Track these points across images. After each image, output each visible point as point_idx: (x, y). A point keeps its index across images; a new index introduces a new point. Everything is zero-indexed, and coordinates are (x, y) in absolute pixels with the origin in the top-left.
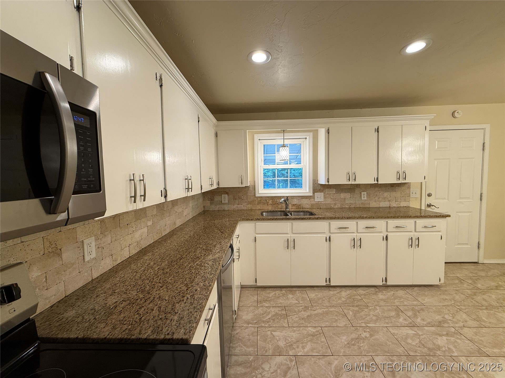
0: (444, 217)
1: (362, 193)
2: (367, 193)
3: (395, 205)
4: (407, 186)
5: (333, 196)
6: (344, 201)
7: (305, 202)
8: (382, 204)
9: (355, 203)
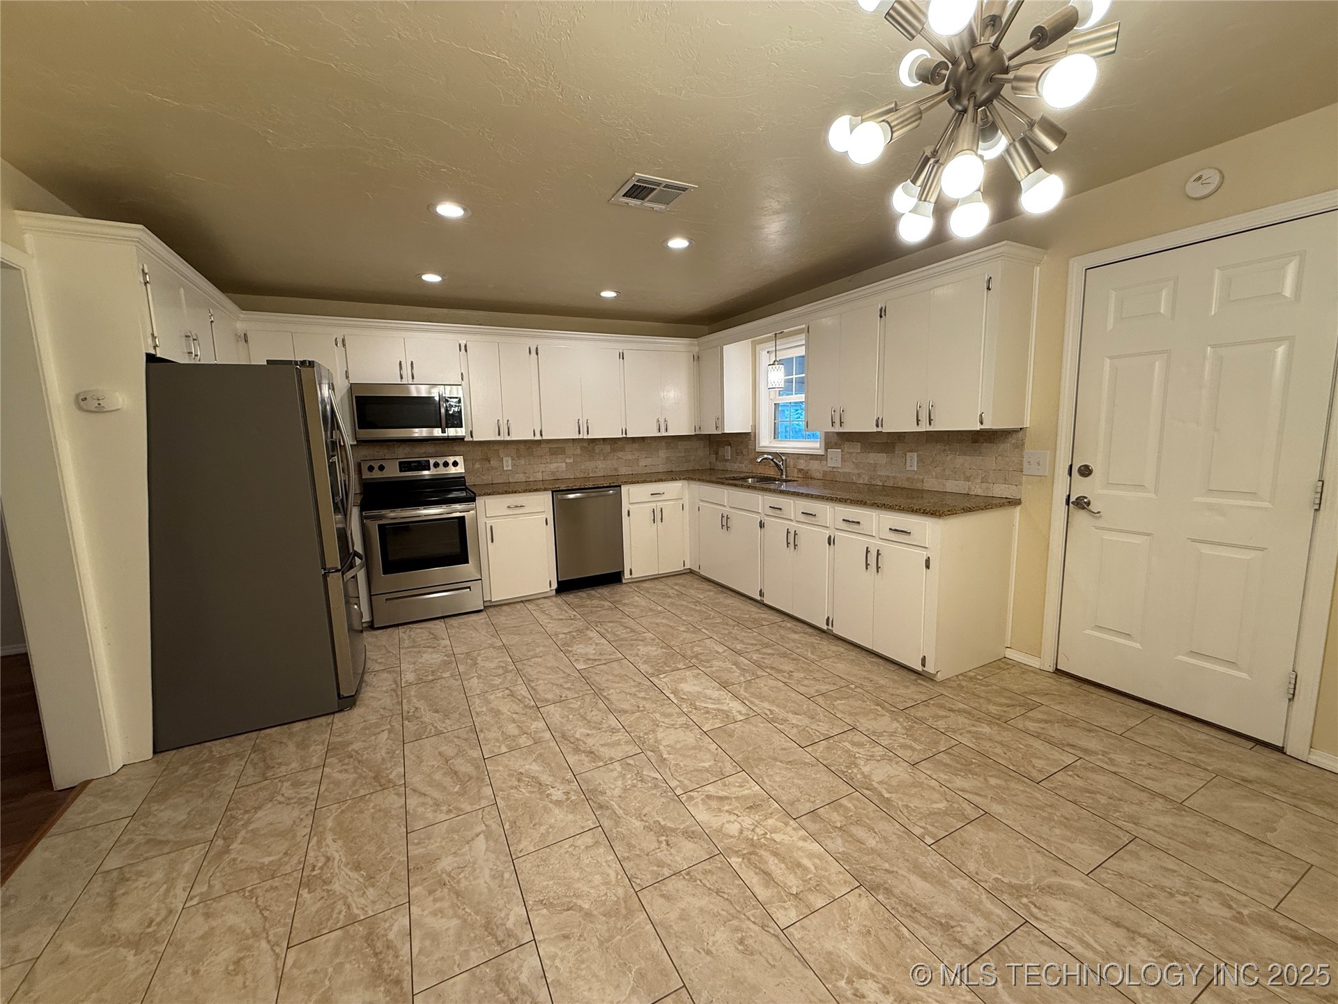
0: (927, 513)
1: (908, 454)
2: (918, 456)
3: (979, 492)
4: (1012, 440)
5: (856, 459)
6: (875, 471)
7: (815, 466)
8: (951, 486)
9: (895, 478)
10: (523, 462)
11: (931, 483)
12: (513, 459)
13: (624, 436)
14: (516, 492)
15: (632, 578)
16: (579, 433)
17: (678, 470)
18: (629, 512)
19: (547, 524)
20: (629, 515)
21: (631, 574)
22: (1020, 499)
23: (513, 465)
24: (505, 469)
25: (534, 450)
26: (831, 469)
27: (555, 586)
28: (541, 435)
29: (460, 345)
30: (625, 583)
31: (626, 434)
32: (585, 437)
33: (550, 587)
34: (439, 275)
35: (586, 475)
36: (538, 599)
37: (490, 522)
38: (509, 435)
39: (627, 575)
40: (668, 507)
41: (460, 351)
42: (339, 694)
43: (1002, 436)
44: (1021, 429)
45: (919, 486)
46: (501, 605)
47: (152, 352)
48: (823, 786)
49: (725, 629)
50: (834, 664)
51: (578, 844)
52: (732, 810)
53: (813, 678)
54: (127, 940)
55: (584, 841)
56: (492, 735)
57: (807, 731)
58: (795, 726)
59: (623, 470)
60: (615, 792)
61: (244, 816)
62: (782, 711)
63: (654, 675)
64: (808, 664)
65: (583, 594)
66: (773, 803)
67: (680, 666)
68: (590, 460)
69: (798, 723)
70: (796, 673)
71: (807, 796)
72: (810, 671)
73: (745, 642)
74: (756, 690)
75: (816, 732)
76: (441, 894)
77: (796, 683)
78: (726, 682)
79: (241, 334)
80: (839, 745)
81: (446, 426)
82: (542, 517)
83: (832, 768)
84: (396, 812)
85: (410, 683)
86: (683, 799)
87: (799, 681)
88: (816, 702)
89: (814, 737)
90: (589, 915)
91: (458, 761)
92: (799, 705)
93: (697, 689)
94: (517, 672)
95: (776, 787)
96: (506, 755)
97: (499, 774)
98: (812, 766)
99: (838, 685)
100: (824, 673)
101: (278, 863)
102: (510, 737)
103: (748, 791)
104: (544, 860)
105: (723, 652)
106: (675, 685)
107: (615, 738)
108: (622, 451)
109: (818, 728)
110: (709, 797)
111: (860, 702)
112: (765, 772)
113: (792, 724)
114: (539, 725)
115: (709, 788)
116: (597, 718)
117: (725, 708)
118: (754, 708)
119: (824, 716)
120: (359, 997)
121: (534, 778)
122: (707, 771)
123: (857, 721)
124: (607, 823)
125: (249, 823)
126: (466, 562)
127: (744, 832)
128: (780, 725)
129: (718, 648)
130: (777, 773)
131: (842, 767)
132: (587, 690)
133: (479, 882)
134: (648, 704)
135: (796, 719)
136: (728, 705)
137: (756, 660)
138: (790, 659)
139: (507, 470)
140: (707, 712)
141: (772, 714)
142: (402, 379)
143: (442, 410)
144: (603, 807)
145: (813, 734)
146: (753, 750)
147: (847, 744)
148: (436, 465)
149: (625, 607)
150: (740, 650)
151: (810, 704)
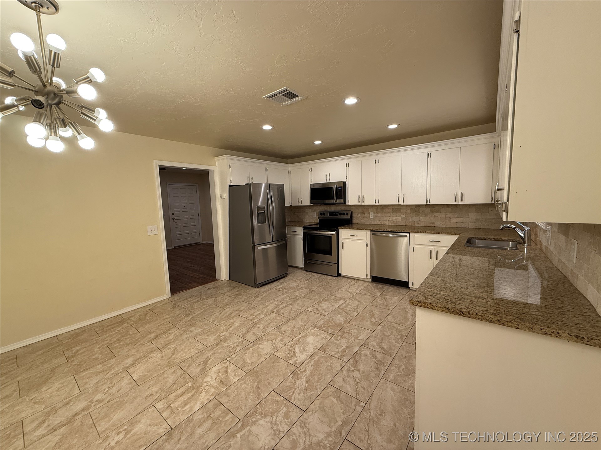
1: (574, 242)
5: (555, 239)
6: (561, 254)
7: (544, 240)
9: (567, 267)
10: (379, 215)
12: (374, 213)
13: (428, 203)
16: (398, 202)
18: (413, 249)
19: (367, 246)
20: (414, 251)
21: (413, 285)
23: (375, 216)
25: (385, 209)
26: (547, 245)
27: (369, 277)
28: (379, 203)
29: (346, 164)
30: (409, 290)
31: (430, 202)
32: (402, 204)
33: (367, 277)
34: (320, 141)
35: (413, 224)
36: (362, 280)
37: (343, 240)
38: (364, 202)
39: (410, 285)
40: (443, 251)
41: (346, 166)
42: (256, 282)
46: (345, 277)
47: (230, 184)
48: (241, 405)
49: (392, 333)
50: (389, 389)
51: (199, 346)
52: (220, 376)
53: (358, 382)
54: (174, 306)
55: (201, 347)
56: (252, 311)
57: (291, 390)
58: (294, 384)
59: (438, 224)
60: (226, 344)
61: (209, 298)
62: (307, 375)
63: (315, 327)
64: (377, 376)
65: (380, 286)
66: (225, 388)
67: (330, 331)
68: (416, 217)
69: (297, 384)
70: (358, 373)
71: (232, 399)
72: (367, 379)
73: (381, 344)
74: (323, 361)
75: (292, 394)
76: (182, 332)
77: (345, 375)
78: (325, 349)
79: (290, 171)
80: (282, 406)
81: (337, 199)
82: (365, 242)
83: (258, 406)
84: (213, 313)
85: (276, 289)
86: (224, 361)
87: (348, 376)
88: (326, 388)
89: (286, 394)
90: (170, 358)
91: (237, 312)
92: (318, 381)
93: (311, 342)
94: (295, 300)
95: (236, 387)
96: (242, 318)
97: (232, 321)
98: (258, 397)
99: (358, 396)
100: (370, 386)
101: (194, 309)
102: (253, 315)
103: (232, 378)
104: (192, 343)
105: (359, 340)
106: (310, 335)
107: (259, 334)
108: (438, 212)
109: (296, 394)
110: (227, 367)
111: (342, 411)
112: (247, 381)
113: (295, 382)
114: (262, 316)
115: (232, 366)
116: (272, 325)
117: (299, 355)
118: (304, 364)
119: (312, 395)
120: (153, 335)
121: (231, 327)
122: (244, 362)
123: (314, 412)
124: (209, 348)
125: (207, 299)
126: (331, 255)
127: (206, 383)
128: (292, 378)
129: (363, 336)
130: (248, 385)
131: (261, 410)
132: (291, 317)
133: (185, 336)
134: (288, 333)
135: (301, 383)
136: (302, 355)
137: (360, 354)
138: (377, 367)
139: (371, 219)
140: (291, 350)
141: (301, 372)
142: (326, 180)
143: (335, 192)
144: (217, 344)
145: (288, 393)
146: (265, 373)
147: (285, 409)
148: (341, 214)
149: (380, 299)
150: (368, 345)
151: (322, 385)
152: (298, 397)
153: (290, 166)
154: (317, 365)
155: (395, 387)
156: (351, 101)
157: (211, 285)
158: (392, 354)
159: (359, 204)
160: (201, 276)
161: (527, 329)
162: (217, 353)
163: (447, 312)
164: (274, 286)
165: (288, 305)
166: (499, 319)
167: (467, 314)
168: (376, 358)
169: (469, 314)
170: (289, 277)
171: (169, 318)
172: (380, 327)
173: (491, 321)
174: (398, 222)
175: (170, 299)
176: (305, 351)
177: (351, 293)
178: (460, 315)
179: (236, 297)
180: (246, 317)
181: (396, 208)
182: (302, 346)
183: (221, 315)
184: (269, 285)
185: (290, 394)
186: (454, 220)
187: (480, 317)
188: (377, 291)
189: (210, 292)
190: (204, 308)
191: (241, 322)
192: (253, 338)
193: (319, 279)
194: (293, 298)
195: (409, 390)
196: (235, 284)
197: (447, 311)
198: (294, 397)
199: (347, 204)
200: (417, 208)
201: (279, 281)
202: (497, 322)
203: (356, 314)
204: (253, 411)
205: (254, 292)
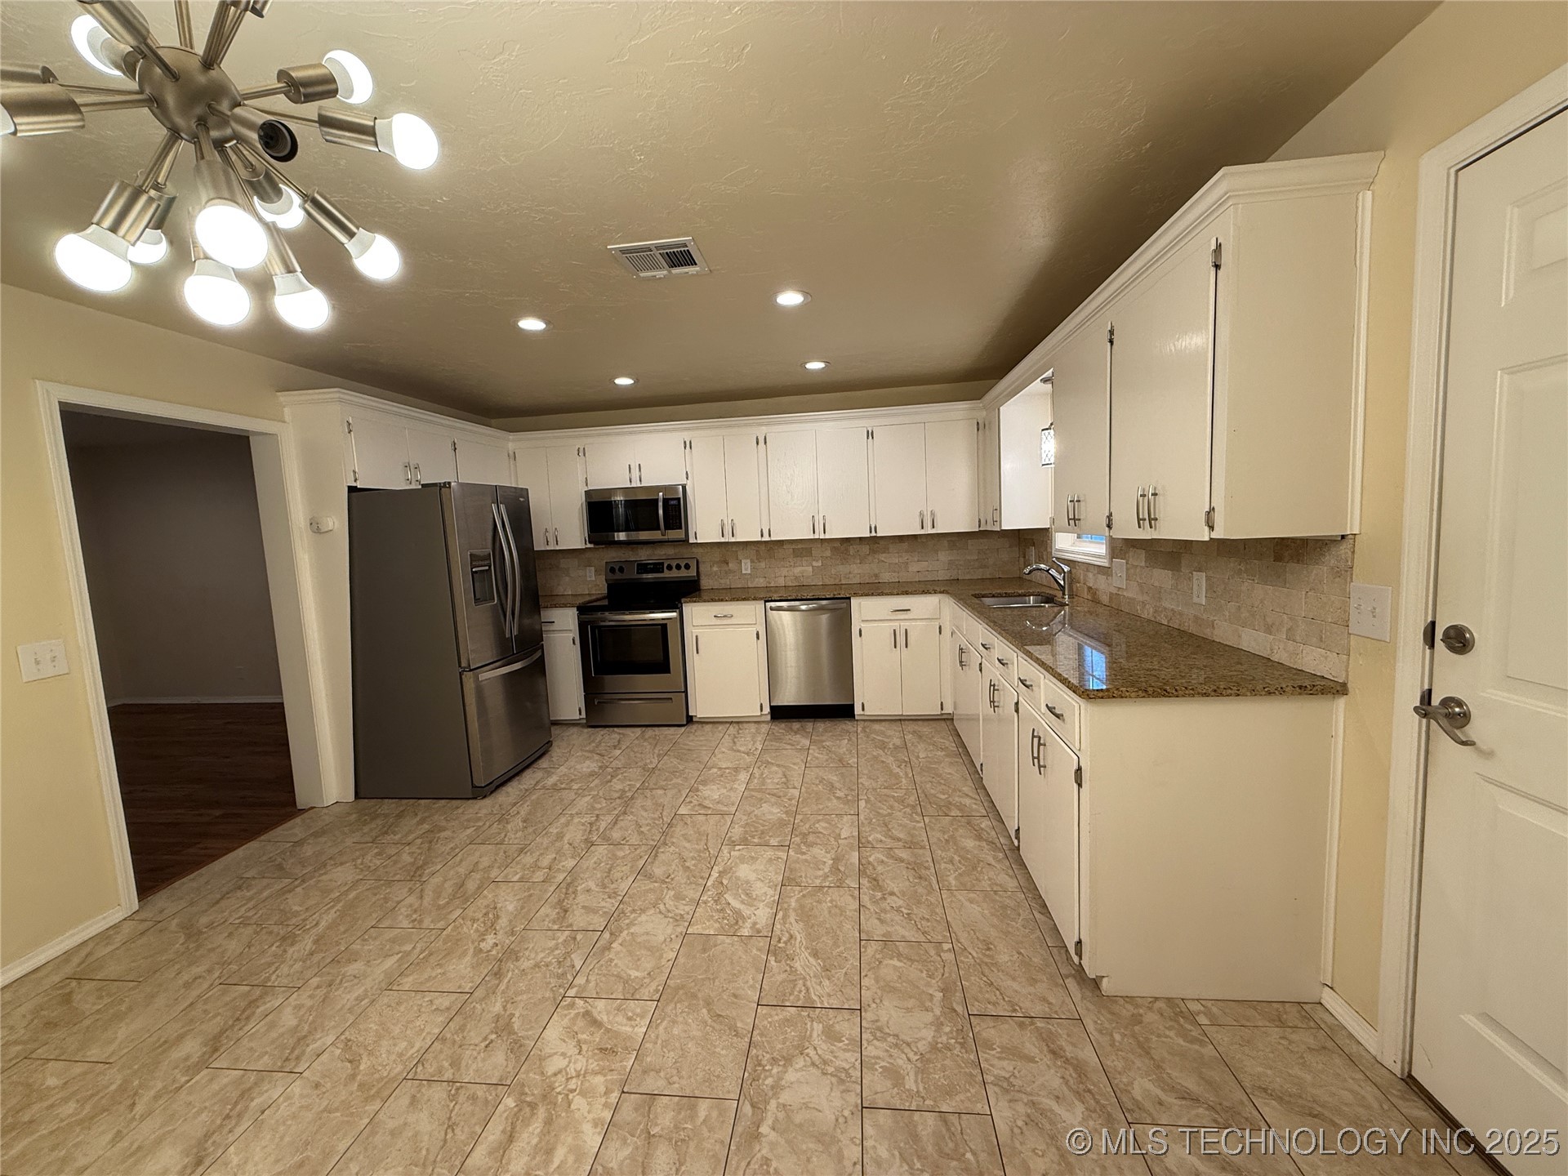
1: (1196, 574)
2: (1208, 579)
3: (1284, 657)
4: (1330, 560)
5: (1141, 578)
6: (1160, 599)
7: (1101, 584)
8: (1251, 640)
9: (1181, 614)
10: (763, 565)
11: (1224, 632)
12: (752, 561)
13: (873, 534)
14: (722, 600)
15: (864, 715)
16: (814, 533)
17: (968, 577)
18: (860, 631)
19: (758, 638)
20: (861, 635)
21: (863, 709)
22: (1344, 685)
23: (753, 568)
24: (743, 572)
26: (1115, 591)
27: (767, 710)
28: (770, 536)
29: (685, 442)
30: (857, 720)
31: (876, 532)
32: (822, 537)
33: (761, 710)
34: (631, 378)
35: (837, 582)
36: (749, 722)
37: (696, 631)
38: (733, 536)
39: (858, 710)
40: (916, 629)
41: (685, 448)
42: (472, 783)
43: (1315, 549)
44: (1343, 537)
45: (1207, 633)
46: (709, 723)
47: (354, 484)
48: (709, 1070)
49: (891, 807)
50: (967, 904)
51: (436, 1002)
52: (585, 1042)
53: (908, 914)
54: (191, 932)
55: (444, 1002)
56: (528, 859)
57: (795, 985)
58: (791, 971)
59: (886, 577)
60: (526, 964)
61: (329, 868)
62: (804, 943)
63: (733, 844)
64: (930, 891)
65: (796, 725)
66: (632, 1058)
67: (773, 842)
68: (842, 564)
69: (799, 968)
70: (894, 898)
71: (675, 1072)
72: (919, 902)
73: (890, 833)
74: (811, 904)
75: (804, 991)
76: (320, 993)
77: (876, 913)
78: (794, 879)
79: (511, 453)
80: (806, 1024)
81: (666, 529)
82: (753, 630)
83: (754, 1052)
84: (390, 905)
85: (544, 787)
86: (563, 1003)
87: (884, 911)
88: (862, 950)
89: (792, 998)
90: (353, 1077)
91: (477, 876)
92: (836, 945)
93: (752, 877)
94: (627, 801)
95: (659, 1042)
96: (511, 884)
97: (481, 902)
98: (735, 1035)
99: (929, 937)
100: (933, 912)
101: (296, 914)
102: (536, 867)
103: (629, 1029)
104: (399, 1004)
105: (846, 838)
106: (736, 863)
107: (603, 904)
108: (884, 552)
109: (813, 988)
110: (587, 1013)
111: (924, 975)
112: (676, 1015)
113: (791, 967)
114: (570, 863)
115: (600, 1004)
116: (619, 875)
117: (748, 912)
118: (778, 926)
119: (846, 973)
120: (192, 1048)
121: (497, 917)
122: (626, 982)
123: (878, 1001)
124: (479, 993)
125: (325, 874)
126: (668, 671)
127: (559, 1076)
128: (776, 961)
129: (847, 831)
130: (686, 1023)
131: (768, 1056)
132: (653, 840)
133: (346, 997)
134: (680, 877)
135: (804, 962)
136: (756, 910)
137: (869, 863)
138: (917, 875)
139: (745, 574)
140: (722, 910)
141: (786, 943)
142: (631, 482)
143: (661, 512)
144: (498, 974)
145: (796, 993)
146: (703, 980)
147: (818, 1027)
148: (670, 568)
149: (817, 751)
150: (869, 842)
151: (850, 949)
152: (822, 992)
153: (511, 437)
154: (805, 915)
155: (972, 895)
156: (790, 298)
157: (294, 829)
158: (922, 844)
159: (723, 540)
160: (218, 813)
161: (1249, 694)
162: (517, 994)
163: (1144, 697)
164: (533, 782)
165: (618, 816)
166: (1215, 688)
167: (1174, 691)
168: (902, 860)
169: (1176, 690)
170: (556, 752)
171: (210, 971)
172: (862, 804)
173: (1205, 694)
174: (808, 577)
175: (143, 915)
176: (755, 899)
177: (748, 754)
178: (1164, 696)
179: (431, 837)
180: (522, 877)
181: (799, 546)
182: (740, 891)
183: (427, 900)
184: (514, 783)
185: (803, 993)
186: (914, 567)
187: (1191, 692)
188: (798, 736)
189: (308, 850)
190: (337, 900)
191: (518, 897)
192: (599, 922)
193: (645, 740)
194: (619, 798)
195: (996, 892)
196: (388, 806)
197: (1144, 694)
198: (815, 995)
199: (691, 541)
200: (845, 546)
201: (535, 766)
202: (1213, 694)
203: (796, 793)
204: (751, 1065)
205: (484, 811)
